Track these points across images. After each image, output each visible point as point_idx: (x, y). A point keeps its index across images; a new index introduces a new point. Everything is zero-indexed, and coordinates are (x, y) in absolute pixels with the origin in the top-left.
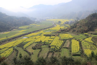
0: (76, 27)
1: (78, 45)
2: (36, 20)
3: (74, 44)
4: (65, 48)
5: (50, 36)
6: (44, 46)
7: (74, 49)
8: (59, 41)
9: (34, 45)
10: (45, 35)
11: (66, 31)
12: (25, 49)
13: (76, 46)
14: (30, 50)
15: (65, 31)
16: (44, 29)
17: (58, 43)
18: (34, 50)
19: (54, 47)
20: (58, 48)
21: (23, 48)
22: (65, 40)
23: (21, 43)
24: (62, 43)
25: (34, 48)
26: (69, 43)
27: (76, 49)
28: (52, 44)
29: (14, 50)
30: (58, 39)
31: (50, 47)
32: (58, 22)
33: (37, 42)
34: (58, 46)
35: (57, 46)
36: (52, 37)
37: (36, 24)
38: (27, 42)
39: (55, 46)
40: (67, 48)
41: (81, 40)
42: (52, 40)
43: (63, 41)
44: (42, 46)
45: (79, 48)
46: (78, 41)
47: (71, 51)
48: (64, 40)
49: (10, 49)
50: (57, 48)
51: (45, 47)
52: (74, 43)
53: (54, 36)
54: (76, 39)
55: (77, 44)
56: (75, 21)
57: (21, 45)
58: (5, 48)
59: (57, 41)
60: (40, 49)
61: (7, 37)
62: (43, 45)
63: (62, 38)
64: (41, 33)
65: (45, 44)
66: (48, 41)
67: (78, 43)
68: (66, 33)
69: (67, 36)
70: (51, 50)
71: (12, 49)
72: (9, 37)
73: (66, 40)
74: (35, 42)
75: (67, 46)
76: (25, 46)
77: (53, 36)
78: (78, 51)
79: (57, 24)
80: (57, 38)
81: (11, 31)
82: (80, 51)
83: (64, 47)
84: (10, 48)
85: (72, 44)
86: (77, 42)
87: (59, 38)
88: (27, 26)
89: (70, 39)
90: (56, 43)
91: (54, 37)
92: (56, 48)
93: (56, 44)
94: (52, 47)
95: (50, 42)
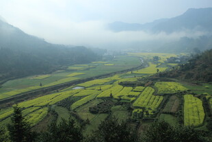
0: (193, 67)
1: (201, 108)
2: (105, 54)
3: (190, 105)
4: (166, 113)
5: (133, 85)
6: (118, 107)
7: (191, 117)
8: (154, 97)
9: (95, 103)
10: (121, 84)
11: (171, 75)
12: (74, 110)
13: (195, 109)
14: (85, 115)
15: (169, 77)
16: (122, 72)
17: (151, 101)
18: (94, 116)
19: (141, 110)
20: (150, 112)
21: (69, 110)
22: (167, 96)
23: (67, 99)
24: (159, 102)
25: (94, 111)
26: (177, 102)
27: (196, 118)
28: (135, 104)
29: (49, 112)
30: (151, 94)
31: (130, 109)
32: (152, 58)
33: (103, 98)
34: (149, 109)
35: (147, 107)
36: (137, 87)
37: (105, 60)
38: (81, 97)
39: (143, 108)
40: (171, 114)
41: (207, 97)
42: (137, 94)
43: (162, 98)
44: (113, 107)
45: (202, 114)
46: (199, 97)
47: (182, 122)
48: (165, 95)
49: (41, 110)
50: (147, 112)
51: (118, 110)
52: (188, 103)
53: (143, 85)
54: (194, 94)
55: (197, 106)
56: (192, 56)
57: (67, 103)
58: (32, 106)
59: (149, 98)
60: (107, 112)
61: (41, 85)
62: (116, 104)
63: (159, 90)
64: (115, 81)
65: (120, 101)
66: (129, 96)
67: (199, 102)
68: (171, 81)
69: (171, 88)
70: (132, 117)
71: (45, 111)
72: (46, 86)
73: (171, 95)
74: (98, 98)
75: (173, 110)
76: (74, 106)
77: (139, 85)
78: (201, 122)
79: (150, 63)
80: (148, 91)
81: (51, 73)
82: (206, 124)
83: (165, 110)
84: (42, 107)
85: (185, 104)
86: (198, 100)
87: (153, 90)
88: (86, 66)
89: (181, 95)
90: (147, 100)
91: (143, 88)
92: (145, 113)
93: (145, 104)
94: (136, 110)
95: (132, 99)
